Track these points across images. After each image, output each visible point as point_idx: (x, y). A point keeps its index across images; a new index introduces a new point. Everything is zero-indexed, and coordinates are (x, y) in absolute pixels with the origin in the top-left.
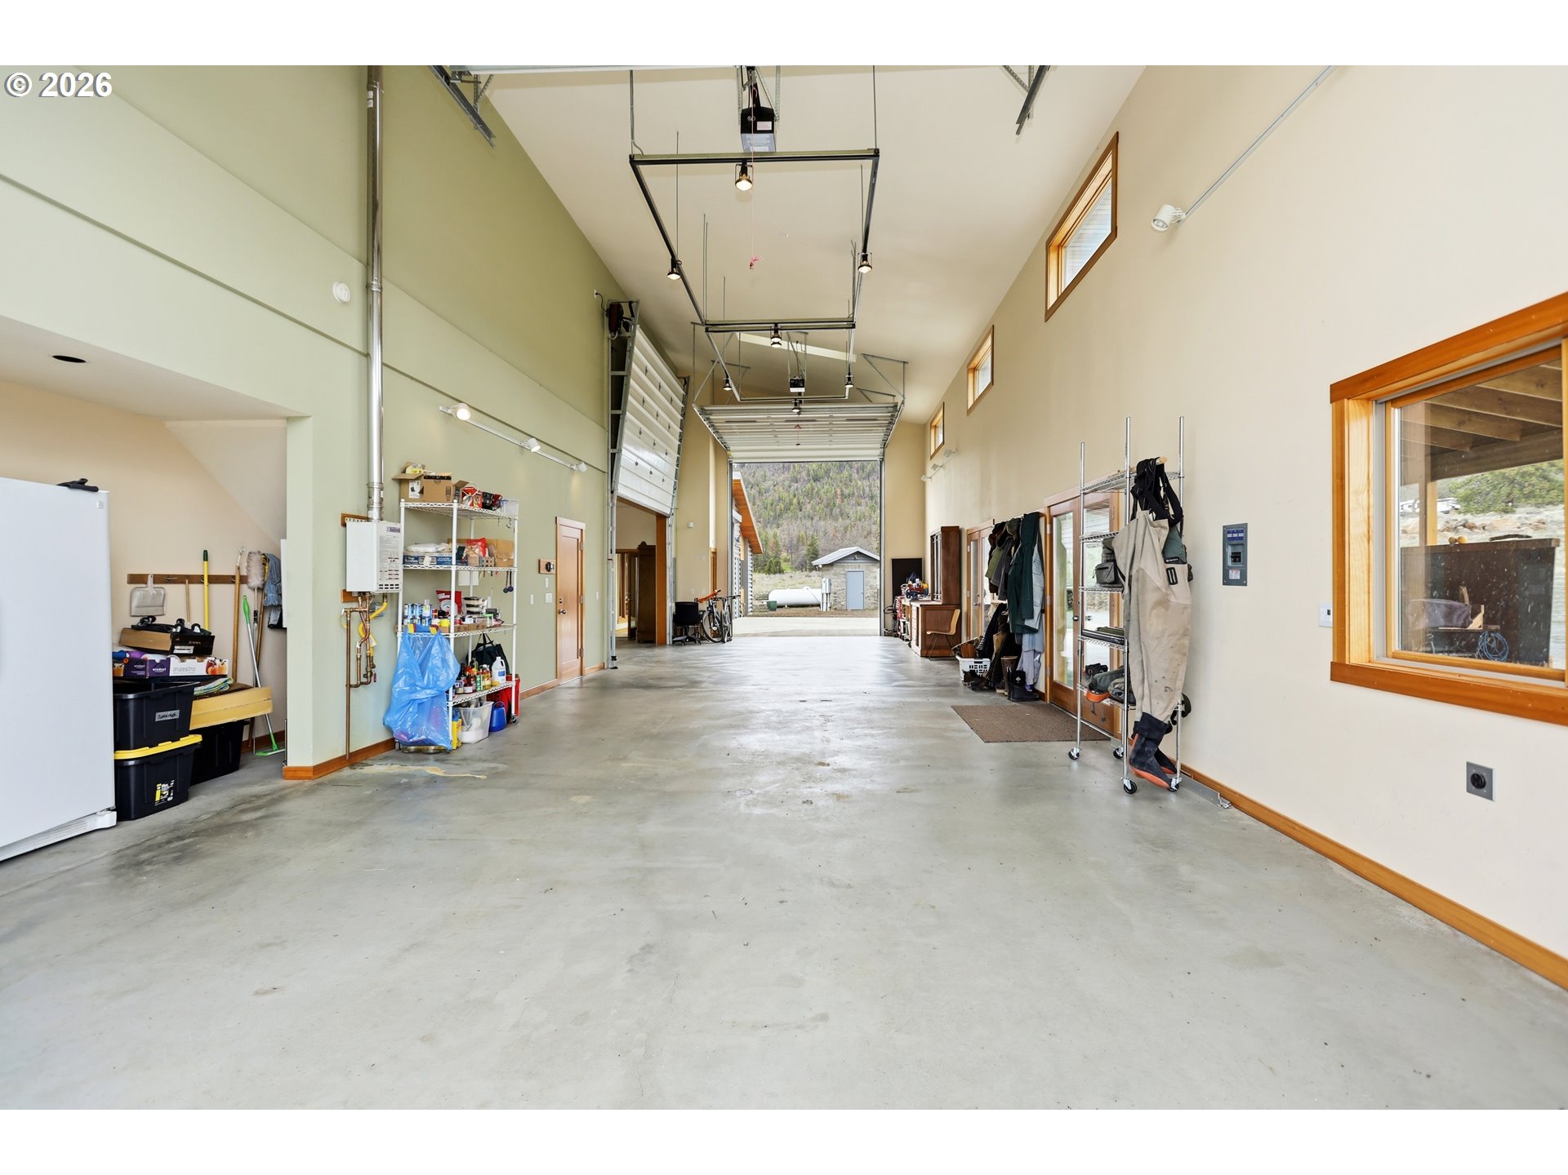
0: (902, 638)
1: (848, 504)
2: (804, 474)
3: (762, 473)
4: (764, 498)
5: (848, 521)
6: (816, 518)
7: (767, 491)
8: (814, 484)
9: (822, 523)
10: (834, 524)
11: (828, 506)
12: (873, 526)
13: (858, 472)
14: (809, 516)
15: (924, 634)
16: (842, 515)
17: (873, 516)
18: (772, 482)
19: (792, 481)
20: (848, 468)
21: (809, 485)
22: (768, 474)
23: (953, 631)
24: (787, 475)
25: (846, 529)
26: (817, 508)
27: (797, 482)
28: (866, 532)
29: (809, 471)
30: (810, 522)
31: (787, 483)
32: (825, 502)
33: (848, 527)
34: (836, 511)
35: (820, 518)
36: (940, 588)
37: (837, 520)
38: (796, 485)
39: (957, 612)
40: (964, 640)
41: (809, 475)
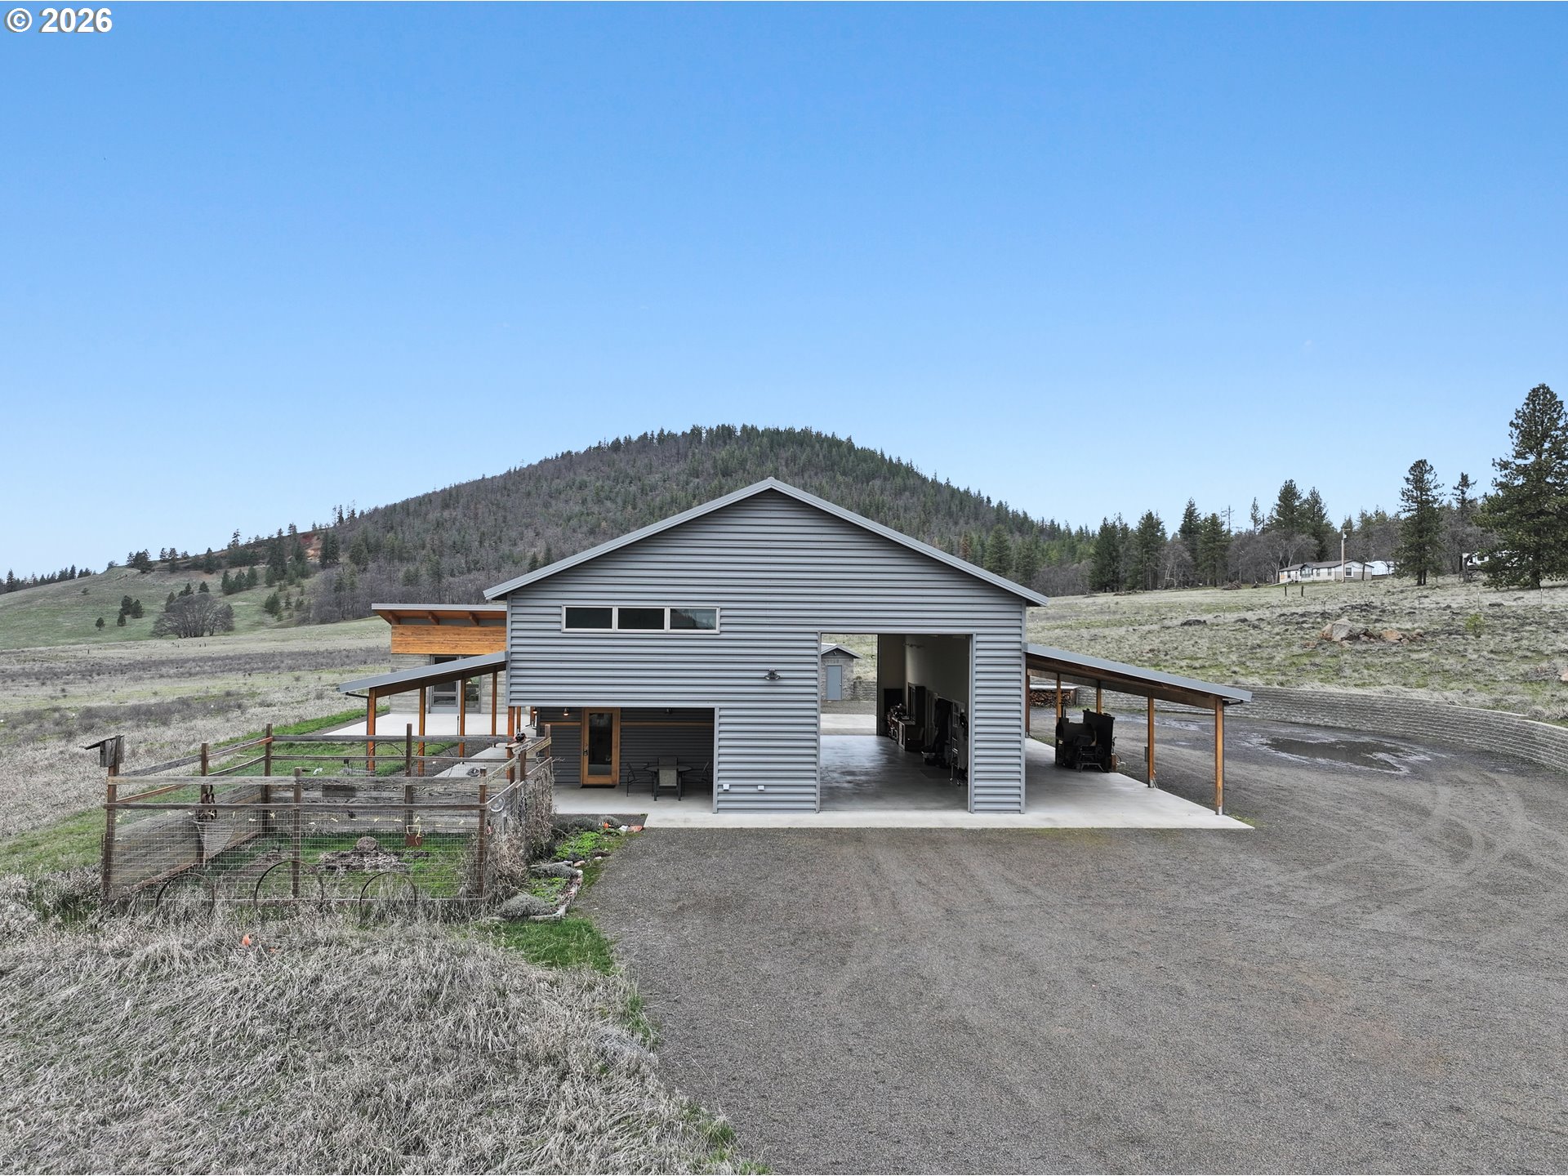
0: (892, 738)
2: (708, 465)
3: (646, 461)
4: (649, 498)
7: (653, 488)
8: (723, 481)
13: (787, 465)
15: (906, 739)
18: (660, 475)
19: (691, 475)
20: (774, 458)
21: (716, 482)
22: (655, 463)
23: (920, 738)
24: (682, 465)
27: (698, 477)
29: (715, 461)
31: (683, 478)
36: (914, 711)
38: (697, 480)
39: (923, 729)
40: (926, 745)
41: (715, 467)
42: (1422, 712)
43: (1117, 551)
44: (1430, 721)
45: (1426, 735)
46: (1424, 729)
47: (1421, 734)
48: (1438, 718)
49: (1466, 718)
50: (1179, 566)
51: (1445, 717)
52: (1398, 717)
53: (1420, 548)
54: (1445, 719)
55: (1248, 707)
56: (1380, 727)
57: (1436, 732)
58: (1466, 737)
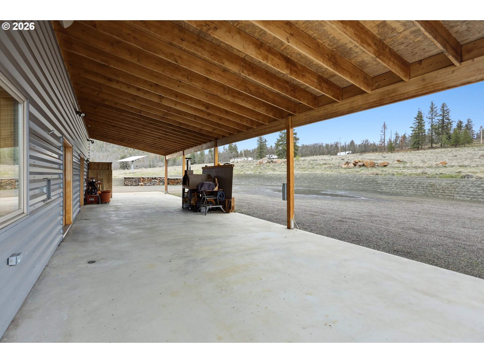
1: (109, 147)
5: (109, 153)
6: (95, 152)
9: (98, 153)
10: (103, 154)
11: (100, 147)
12: (119, 155)
14: (92, 151)
16: (106, 151)
17: (119, 152)
25: (108, 156)
26: (96, 148)
28: (116, 158)
30: (92, 153)
32: (99, 146)
33: (108, 155)
34: (104, 149)
35: (97, 152)
37: (104, 152)
42: (316, 178)
43: (195, 156)
44: (319, 180)
45: (318, 186)
46: (317, 184)
47: (316, 186)
48: (323, 179)
49: (336, 178)
50: (209, 159)
51: (326, 178)
52: (306, 180)
53: (261, 152)
54: (327, 179)
55: (249, 181)
56: (299, 184)
57: (323, 184)
58: (337, 185)
